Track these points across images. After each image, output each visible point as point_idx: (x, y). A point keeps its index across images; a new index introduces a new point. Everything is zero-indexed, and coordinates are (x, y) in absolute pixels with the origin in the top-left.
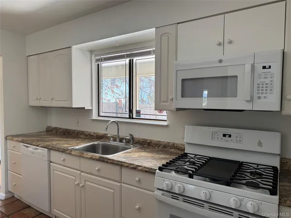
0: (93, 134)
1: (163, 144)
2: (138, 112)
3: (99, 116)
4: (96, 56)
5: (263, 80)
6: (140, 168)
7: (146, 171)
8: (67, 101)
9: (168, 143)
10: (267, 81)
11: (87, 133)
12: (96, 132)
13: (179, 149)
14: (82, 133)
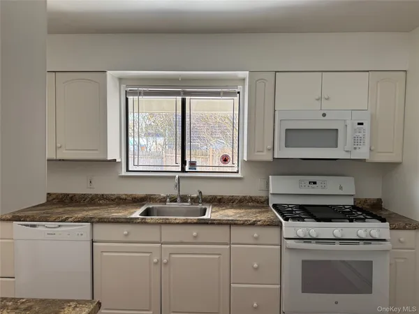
0: (124, 197)
1: (239, 198)
2: (193, 164)
3: (128, 170)
4: (127, 86)
5: (358, 134)
6: (259, 223)
7: (268, 225)
8: (97, 150)
9: (244, 197)
10: (361, 135)
11: (114, 197)
12: (129, 193)
13: (258, 202)
14: (103, 197)
